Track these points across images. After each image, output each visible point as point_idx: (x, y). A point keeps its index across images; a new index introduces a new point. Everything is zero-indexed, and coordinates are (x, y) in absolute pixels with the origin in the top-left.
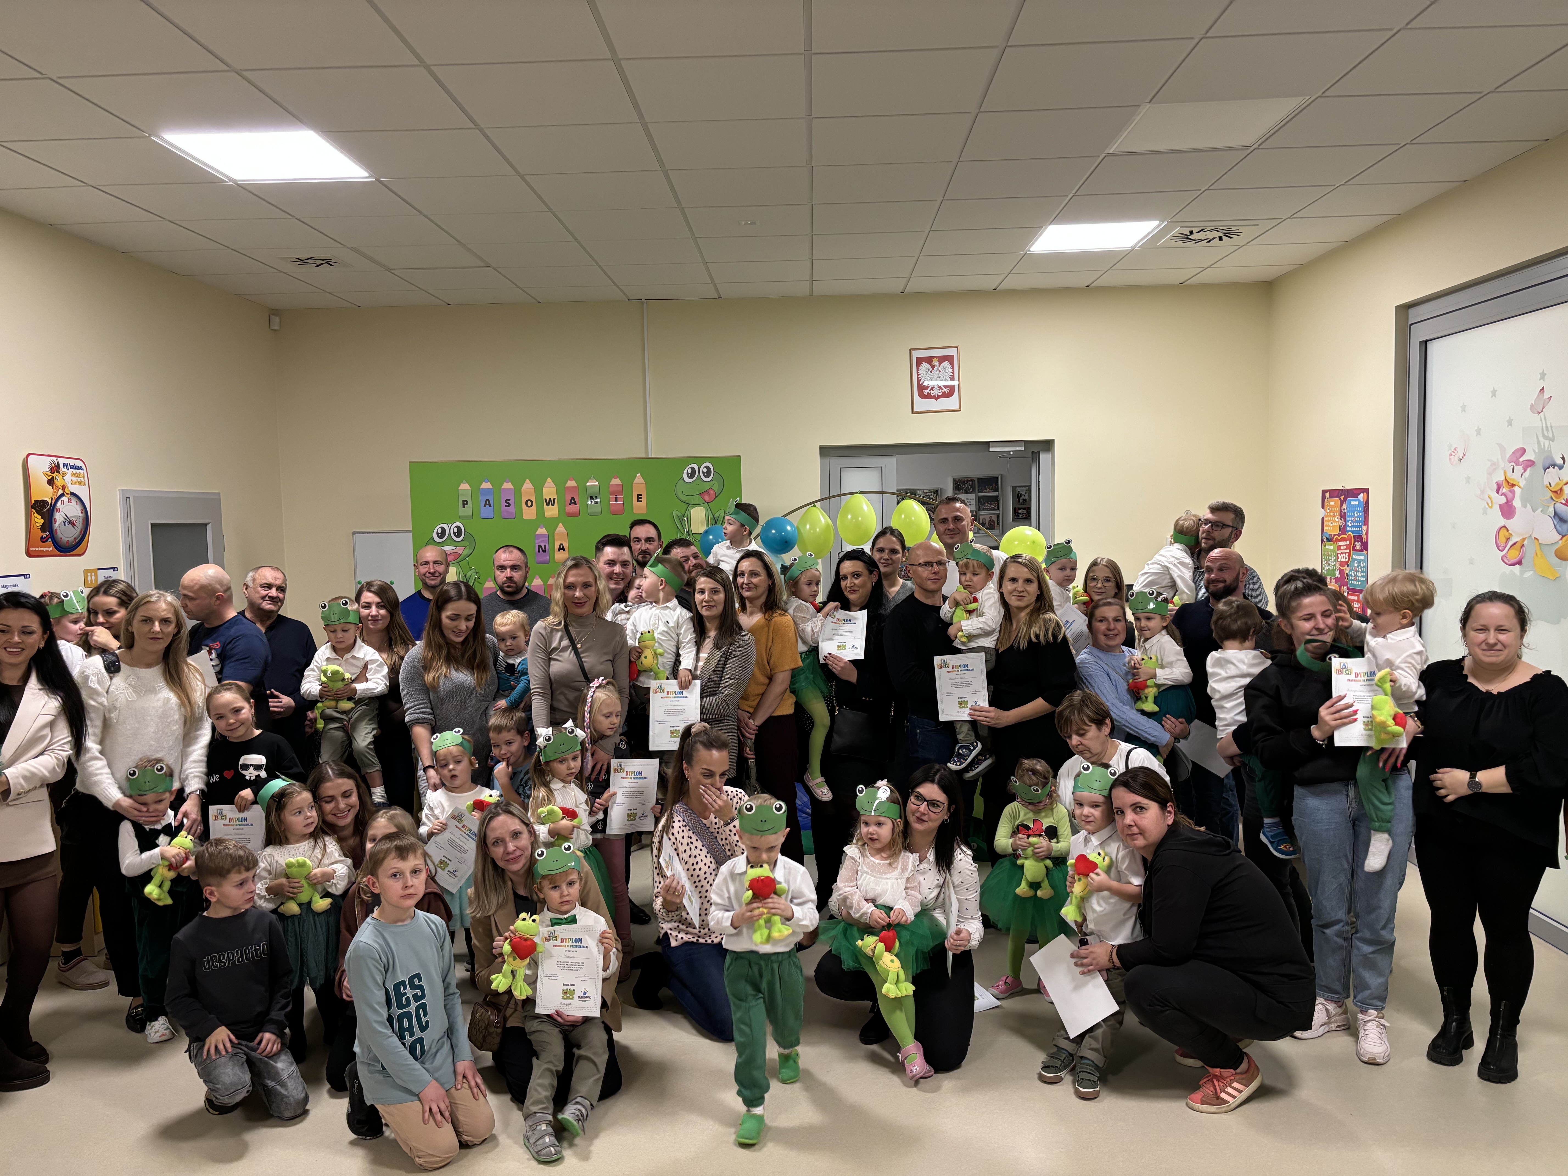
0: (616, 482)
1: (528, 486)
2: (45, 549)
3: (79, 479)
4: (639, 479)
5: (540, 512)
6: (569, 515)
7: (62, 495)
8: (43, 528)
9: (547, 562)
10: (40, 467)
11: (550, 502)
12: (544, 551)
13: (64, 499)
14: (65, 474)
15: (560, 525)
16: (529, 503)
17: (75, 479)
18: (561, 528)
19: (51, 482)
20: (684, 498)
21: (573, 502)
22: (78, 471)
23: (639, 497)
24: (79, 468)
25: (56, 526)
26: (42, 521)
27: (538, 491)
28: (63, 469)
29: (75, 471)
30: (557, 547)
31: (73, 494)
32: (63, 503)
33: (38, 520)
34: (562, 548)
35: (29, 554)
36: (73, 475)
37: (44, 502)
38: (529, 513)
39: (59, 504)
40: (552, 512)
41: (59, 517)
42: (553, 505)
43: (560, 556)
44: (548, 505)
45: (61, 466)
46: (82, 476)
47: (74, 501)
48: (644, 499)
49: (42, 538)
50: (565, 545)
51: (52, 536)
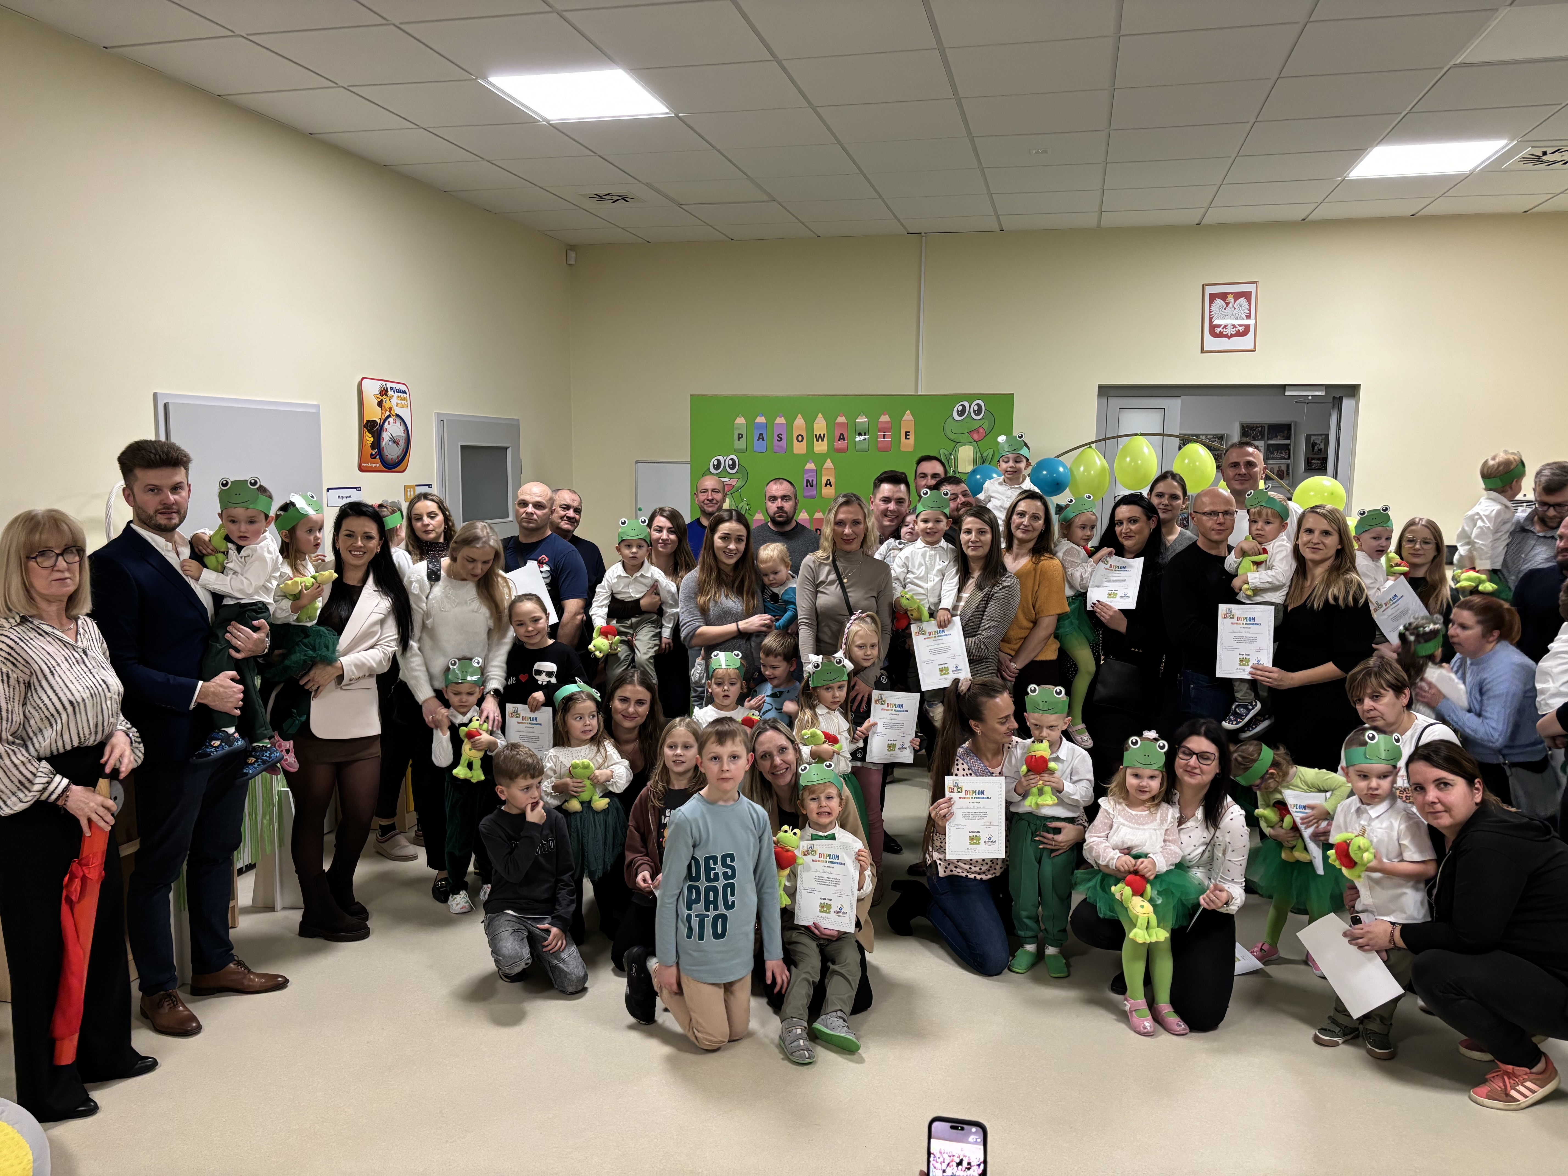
0: (885, 418)
1: (800, 421)
2: (374, 465)
3: (403, 402)
4: (908, 417)
5: (810, 447)
6: (839, 450)
7: (389, 416)
8: (373, 446)
9: (814, 497)
10: (371, 390)
11: (820, 438)
12: (812, 486)
13: (391, 420)
14: (392, 397)
15: (829, 460)
16: (800, 438)
17: (399, 402)
18: (829, 464)
19: (380, 404)
20: (952, 437)
21: (842, 438)
22: (402, 395)
23: (907, 434)
24: (404, 392)
25: (383, 444)
26: (372, 439)
27: (809, 427)
28: (390, 393)
29: (400, 394)
30: (824, 481)
31: (397, 415)
32: (389, 423)
33: (369, 438)
34: (828, 483)
35: (361, 469)
36: (399, 398)
37: (374, 422)
38: (799, 448)
39: (386, 424)
40: (821, 447)
41: (386, 436)
42: (822, 440)
43: (828, 491)
44: (818, 440)
45: (389, 389)
46: (405, 399)
47: (398, 421)
48: (911, 436)
49: (372, 454)
50: (832, 481)
51: (380, 453)
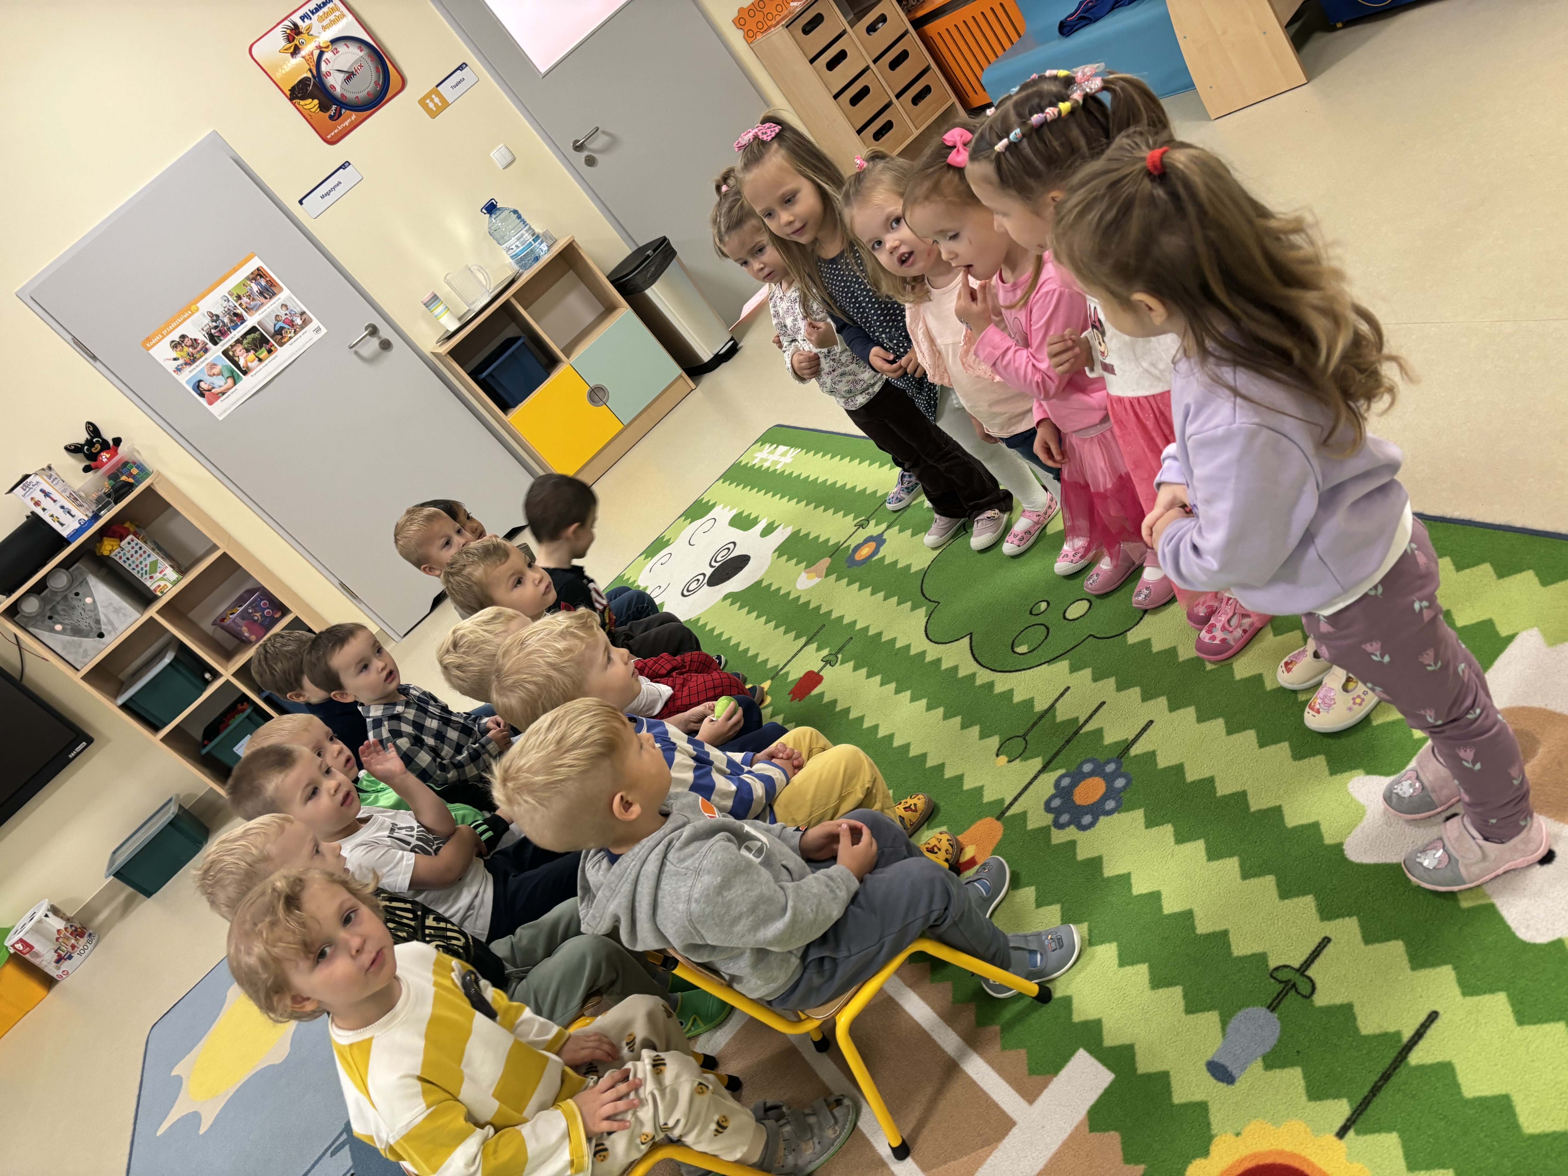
2: (347, 123)
3: (332, 17)
7: (321, 54)
8: (323, 107)
10: (273, 48)
13: (328, 55)
14: (309, 28)
17: (325, 23)
19: (297, 52)
22: (324, 10)
25: (338, 91)
26: (316, 102)
28: (303, 25)
29: (320, 13)
31: (334, 41)
32: (328, 62)
33: (312, 104)
35: (331, 142)
36: (321, 19)
37: (304, 82)
39: (324, 68)
41: (335, 82)
45: (300, 23)
47: (341, 47)
51: (343, 104)
